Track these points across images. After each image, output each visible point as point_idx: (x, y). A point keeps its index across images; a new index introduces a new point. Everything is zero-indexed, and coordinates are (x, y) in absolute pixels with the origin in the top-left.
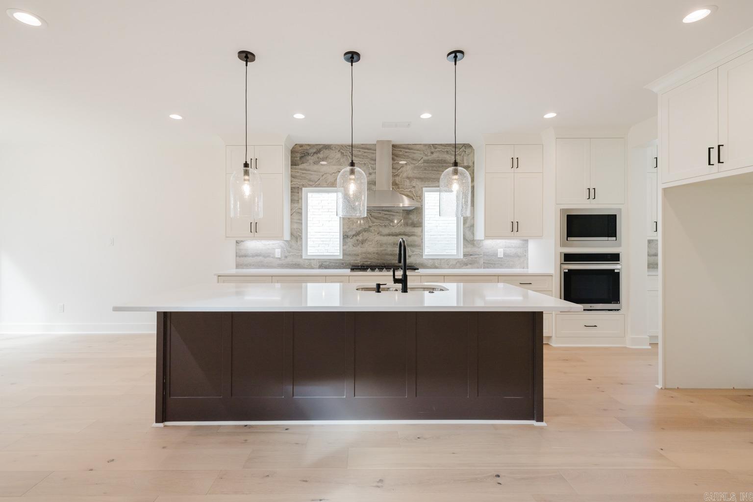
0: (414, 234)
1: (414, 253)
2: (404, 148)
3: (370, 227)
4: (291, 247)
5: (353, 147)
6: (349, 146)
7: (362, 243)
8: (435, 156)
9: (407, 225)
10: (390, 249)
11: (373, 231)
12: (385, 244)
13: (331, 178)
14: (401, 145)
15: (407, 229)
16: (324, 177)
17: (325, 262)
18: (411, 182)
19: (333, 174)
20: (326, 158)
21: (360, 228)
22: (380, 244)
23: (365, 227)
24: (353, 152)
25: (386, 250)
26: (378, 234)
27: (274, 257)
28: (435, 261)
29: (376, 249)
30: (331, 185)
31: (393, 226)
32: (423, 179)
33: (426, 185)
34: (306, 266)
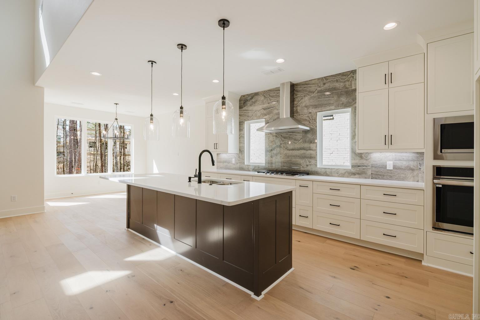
0: (311, 148)
1: (310, 163)
2: (303, 85)
3: (281, 144)
4: (239, 158)
5: (271, 91)
6: (269, 91)
7: (276, 156)
8: (327, 85)
9: (306, 142)
10: (293, 160)
11: (283, 147)
12: (291, 156)
13: (259, 114)
14: (301, 83)
15: (306, 145)
16: (255, 113)
17: (256, 167)
18: (308, 109)
19: (260, 111)
20: (256, 101)
21: (275, 145)
22: (287, 156)
23: (277, 144)
24: (270, 94)
25: (290, 160)
26: (286, 149)
27: (232, 163)
28: (327, 170)
29: (284, 160)
30: (259, 118)
31: (296, 143)
32: (316, 106)
33: (320, 110)
34: (246, 169)
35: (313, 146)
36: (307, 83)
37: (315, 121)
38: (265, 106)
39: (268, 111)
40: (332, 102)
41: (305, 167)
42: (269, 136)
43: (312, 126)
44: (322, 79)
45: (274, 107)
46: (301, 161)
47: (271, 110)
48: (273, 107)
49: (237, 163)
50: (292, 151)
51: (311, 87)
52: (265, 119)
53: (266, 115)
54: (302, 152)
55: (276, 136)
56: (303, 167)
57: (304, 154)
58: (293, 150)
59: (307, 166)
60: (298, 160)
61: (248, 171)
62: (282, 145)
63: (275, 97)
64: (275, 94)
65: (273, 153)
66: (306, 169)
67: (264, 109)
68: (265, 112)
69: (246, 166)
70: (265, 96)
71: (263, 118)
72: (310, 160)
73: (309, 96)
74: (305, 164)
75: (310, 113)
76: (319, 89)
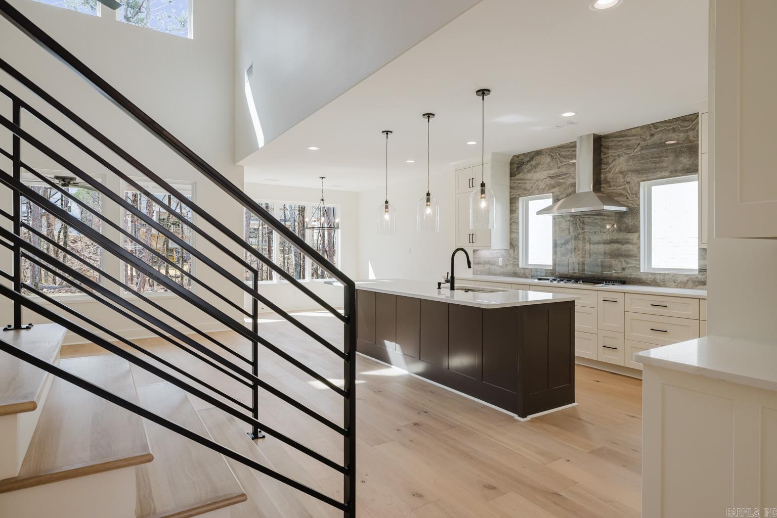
0: (629, 241)
1: (628, 266)
2: (616, 137)
3: (579, 234)
4: (509, 256)
5: (562, 148)
6: (558, 147)
7: (571, 253)
8: (656, 138)
9: (621, 231)
10: (601, 260)
11: (582, 238)
12: (595, 254)
13: (542, 185)
14: (613, 134)
15: (623, 236)
16: (536, 184)
18: (625, 176)
19: (544, 180)
20: (538, 164)
21: (570, 236)
22: (590, 254)
23: (573, 235)
24: (562, 153)
25: (595, 260)
26: (587, 242)
27: (498, 265)
28: (656, 276)
30: (542, 191)
31: (604, 232)
32: (638, 172)
33: (644, 179)
34: (521, 275)
35: (632, 237)
36: (623, 133)
37: (636, 197)
38: (553, 172)
39: (558, 180)
40: (665, 165)
41: (620, 271)
42: (560, 222)
43: (630, 205)
44: (648, 127)
45: (568, 174)
46: (613, 262)
47: (563, 178)
48: (565, 174)
49: (507, 265)
50: (598, 245)
51: (629, 140)
52: (553, 193)
53: (555, 188)
54: (615, 246)
55: (571, 221)
57: (618, 249)
58: (599, 243)
59: (624, 269)
60: (607, 259)
62: (580, 236)
63: (569, 158)
64: (568, 153)
65: (566, 249)
66: (621, 274)
67: (551, 177)
68: (552, 182)
69: (522, 270)
70: (552, 156)
71: (549, 192)
72: (629, 260)
73: (626, 156)
74: (619, 267)
75: (628, 183)
76: (643, 144)
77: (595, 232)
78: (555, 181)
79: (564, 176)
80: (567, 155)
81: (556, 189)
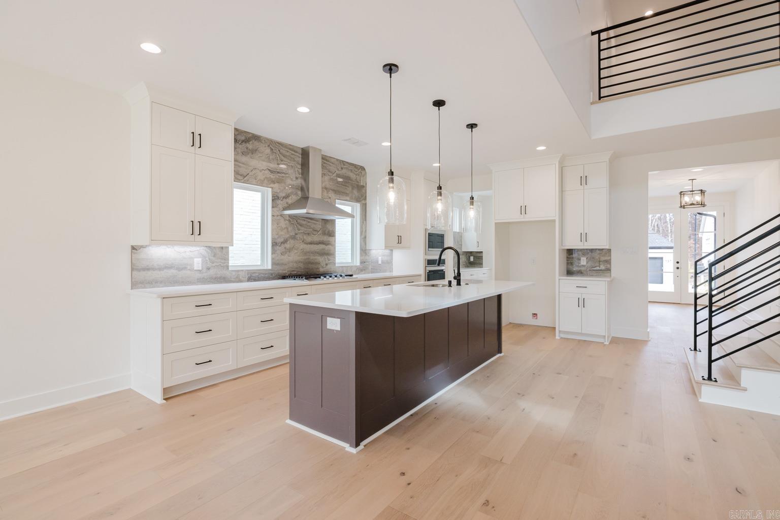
0: (329, 243)
3: (296, 234)
4: (214, 256)
5: (282, 146)
6: (278, 143)
7: (290, 252)
8: (344, 171)
9: (325, 234)
10: (312, 257)
11: (298, 238)
12: (309, 252)
13: (260, 176)
15: (325, 238)
16: (253, 172)
17: (254, 273)
18: (327, 193)
19: (263, 171)
20: (256, 150)
21: (288, 236)
22: (305, 253)
23: (291, 234)
24: (281, 151)
25: (309, 259)
26: (303, 241)
29: (301, 258)
30: (261, 183)
31: (314, 235)
32: (336, 192)
33: (338, 198)
34: (232, 279)
35: (331, 239)
36: (327, 158)
38: (273, 166)
39: (278, 177)
40: (348, 192)
41: (324, 266)
42: (279, 220)
44: (343, 162)
45: (287, 174)
46: (320, 259)
47: (283, 177)
48: (285, 174)
49: (208, 269)
50: (311, 245)
51: (330, 165)
52: (272, 188)
53: (274, 183)
54: (322, 246)
55: (290, 221)
56: (323, 268)
57: (323, 249)
58: (311, 243)
59: (327, 265)
60: (316, 257)
61: (238, 282)
62: (297, 236)
63: (288, 159)
64: (288, 154)
65: (285, 248)
66: (325, 269)
67: (271, 171)
68: (272, 177)
69: (234, 273)
70: (272, 149)
71: (269, 186)
72: (329, 257)
73: (329, 177)
74: (324, 263)
75: (330, 198)
76: (337, 172)
77: (308, 234)
78: (274, 177)
79: (283, 175)
80: (286, 155)
81: (276, 185)
